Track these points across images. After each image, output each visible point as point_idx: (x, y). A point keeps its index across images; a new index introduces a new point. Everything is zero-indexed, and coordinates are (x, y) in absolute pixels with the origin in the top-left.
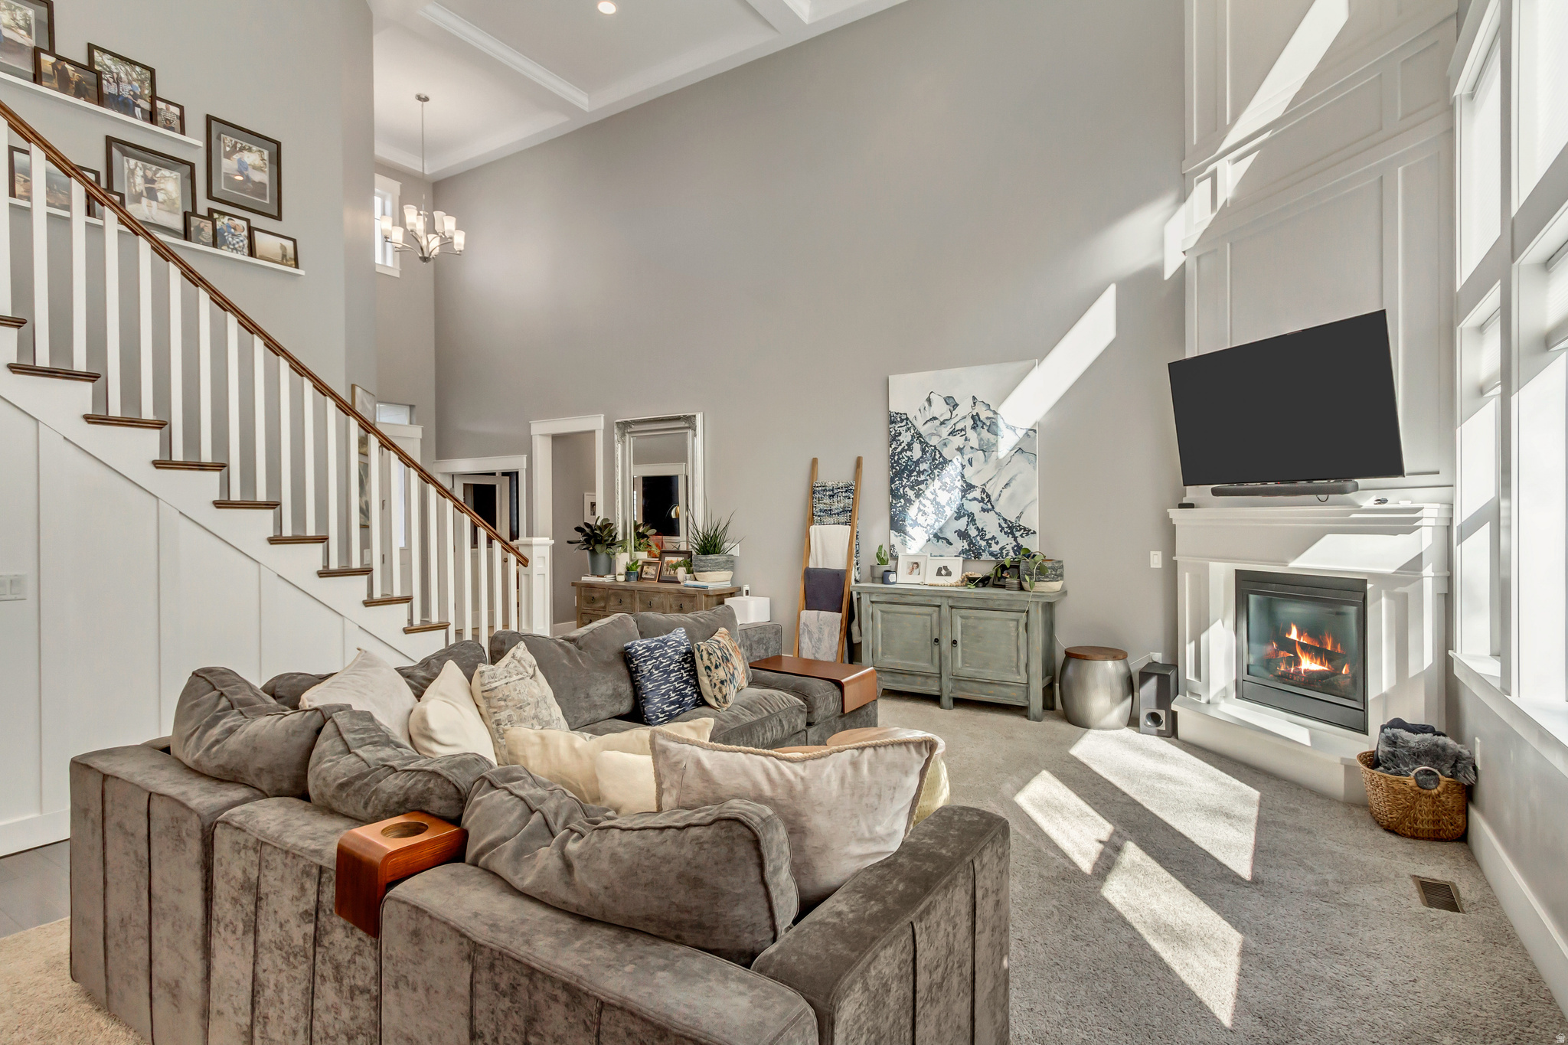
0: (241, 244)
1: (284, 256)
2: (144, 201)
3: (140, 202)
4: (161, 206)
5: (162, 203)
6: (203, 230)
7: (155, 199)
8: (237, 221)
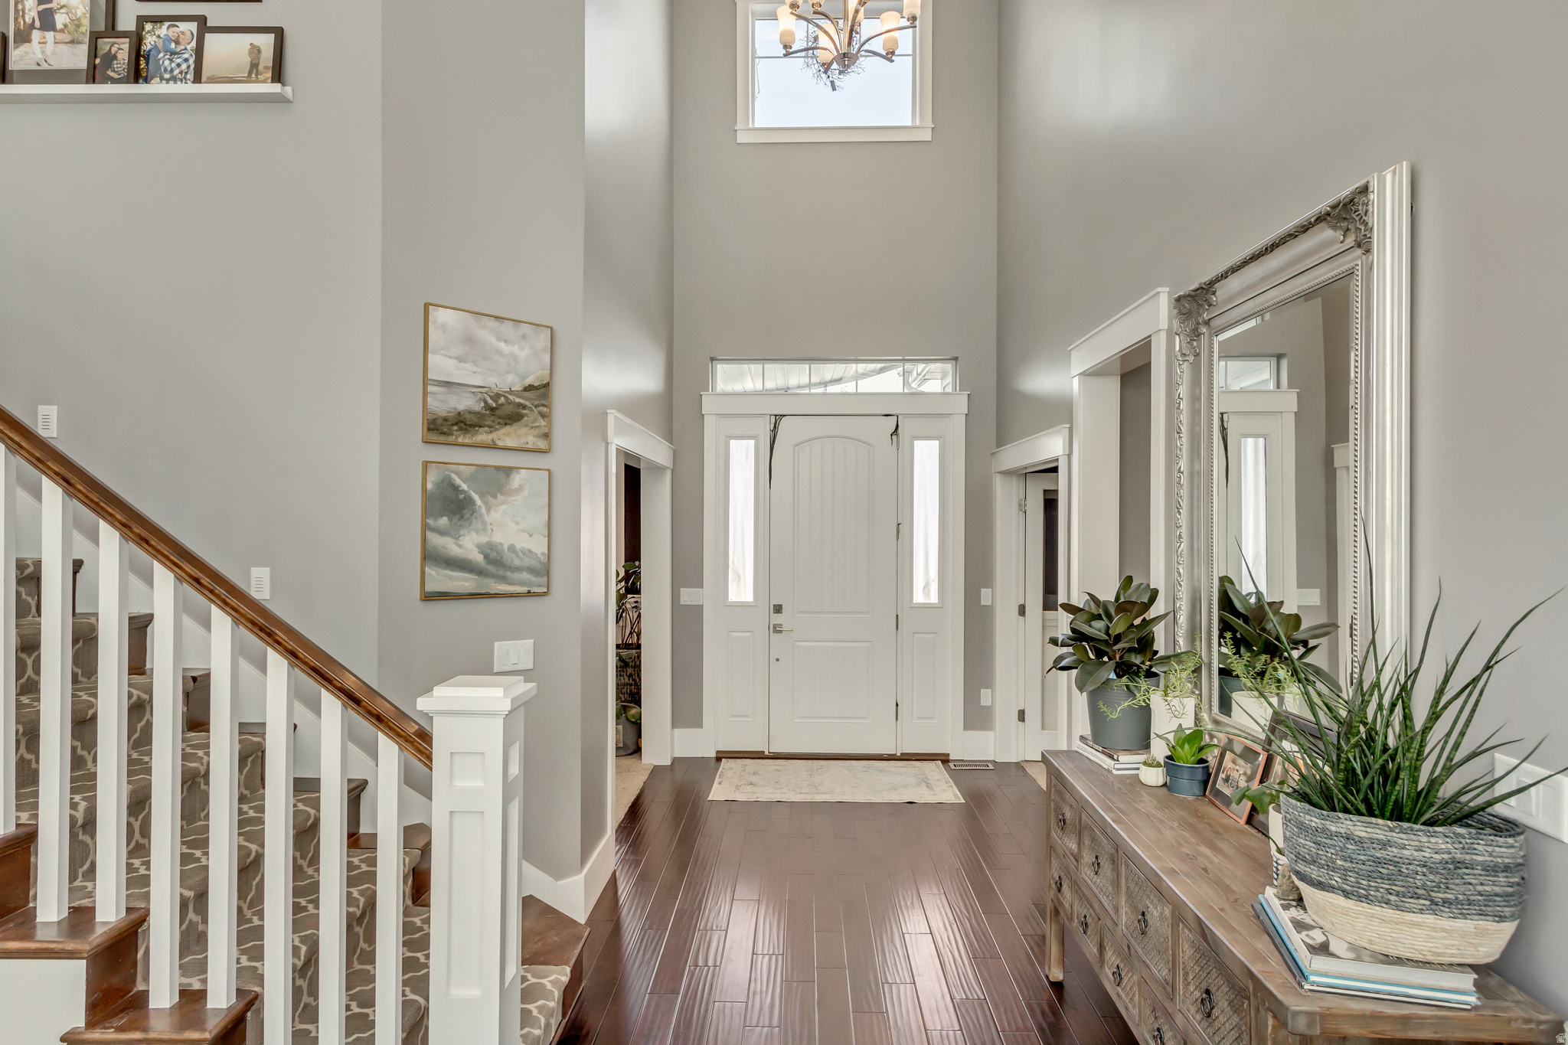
0: (184, 66)
1: (254, 66)
2: (36, 35)
3: (29, 41)
4: (60, 36)
5: (62, 31)
6: (115, 57)
7: (53, 28)
8: (183, 26)
